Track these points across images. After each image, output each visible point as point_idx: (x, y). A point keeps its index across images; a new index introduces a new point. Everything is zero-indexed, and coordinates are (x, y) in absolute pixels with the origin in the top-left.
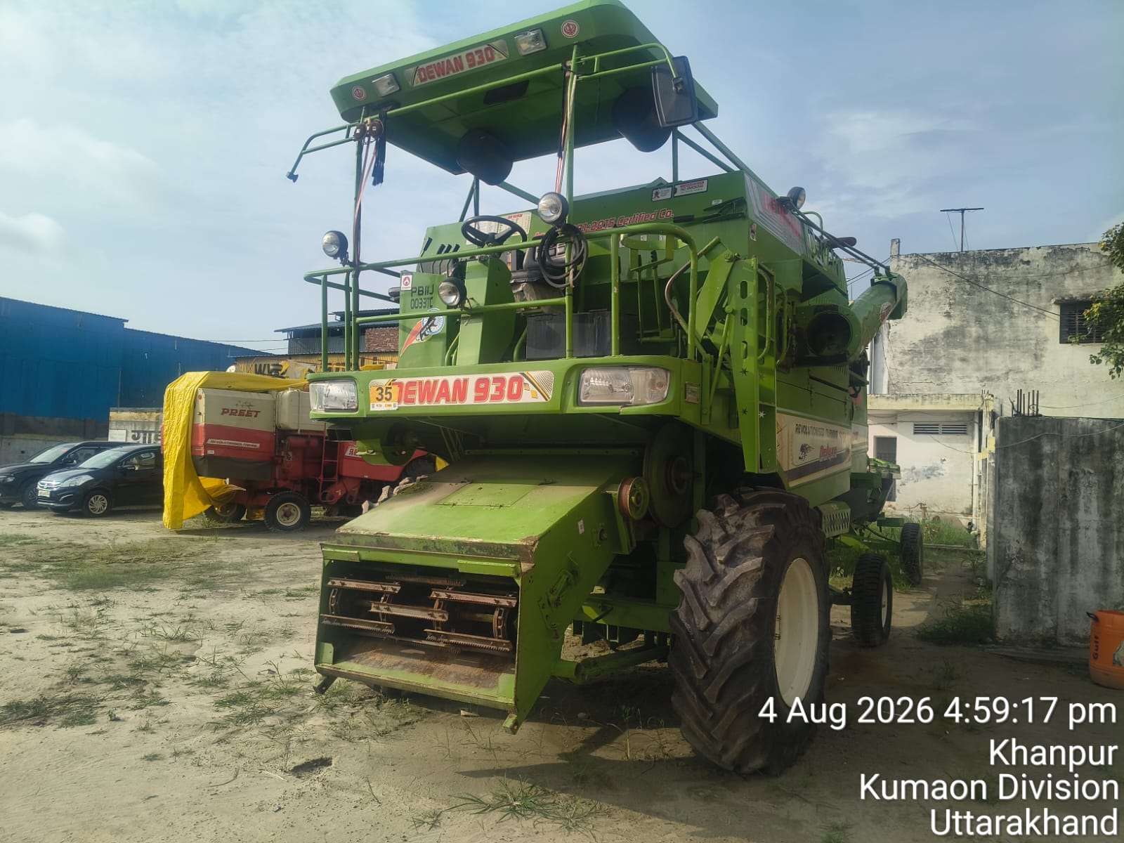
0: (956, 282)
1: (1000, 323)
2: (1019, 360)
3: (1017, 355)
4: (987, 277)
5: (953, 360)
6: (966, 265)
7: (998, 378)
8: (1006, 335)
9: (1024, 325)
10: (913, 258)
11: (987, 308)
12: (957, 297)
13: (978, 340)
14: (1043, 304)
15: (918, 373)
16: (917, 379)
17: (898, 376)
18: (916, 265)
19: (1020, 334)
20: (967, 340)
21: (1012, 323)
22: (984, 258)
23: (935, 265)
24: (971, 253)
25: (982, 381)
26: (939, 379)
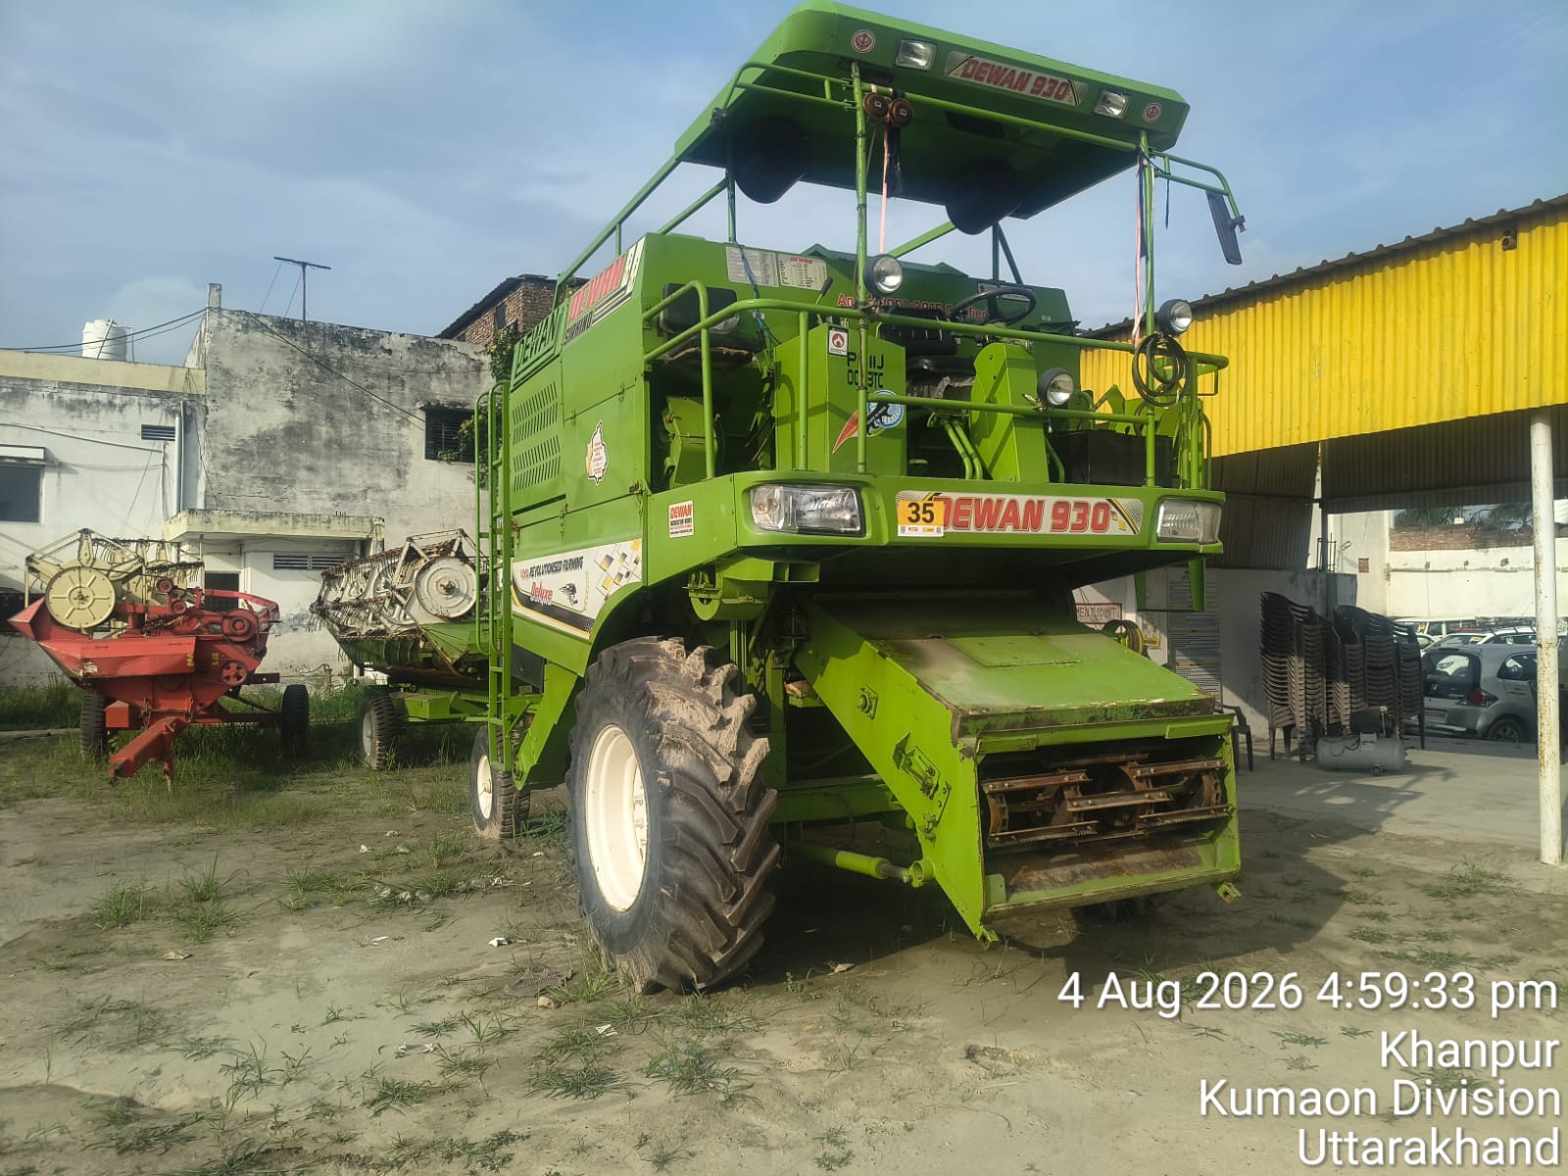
0: (301, 361)
1: (356, 424)
2: (379, 475)
3: (377, 469)
4: (340, 360)
5: (297, 468)
6: (314, 340)
7: (355, 496)
8: (364, 441)
9: (385, 431)
10: (242, 318)
11: (342, 403)
12: (302, 382)
13: (329, 444)
14: (406, 407)
15: (248, 483)
16: (247, 490)
17: (220, 484)
18: (246, 328)
19: (381, 441)
20: (315, 443)
21: (370, 427)
22: (338, 335)
23: (273, 332)
24: (321, 326)
25: (334, 500)
26: (278, 493)
